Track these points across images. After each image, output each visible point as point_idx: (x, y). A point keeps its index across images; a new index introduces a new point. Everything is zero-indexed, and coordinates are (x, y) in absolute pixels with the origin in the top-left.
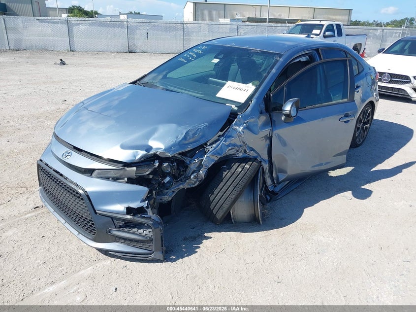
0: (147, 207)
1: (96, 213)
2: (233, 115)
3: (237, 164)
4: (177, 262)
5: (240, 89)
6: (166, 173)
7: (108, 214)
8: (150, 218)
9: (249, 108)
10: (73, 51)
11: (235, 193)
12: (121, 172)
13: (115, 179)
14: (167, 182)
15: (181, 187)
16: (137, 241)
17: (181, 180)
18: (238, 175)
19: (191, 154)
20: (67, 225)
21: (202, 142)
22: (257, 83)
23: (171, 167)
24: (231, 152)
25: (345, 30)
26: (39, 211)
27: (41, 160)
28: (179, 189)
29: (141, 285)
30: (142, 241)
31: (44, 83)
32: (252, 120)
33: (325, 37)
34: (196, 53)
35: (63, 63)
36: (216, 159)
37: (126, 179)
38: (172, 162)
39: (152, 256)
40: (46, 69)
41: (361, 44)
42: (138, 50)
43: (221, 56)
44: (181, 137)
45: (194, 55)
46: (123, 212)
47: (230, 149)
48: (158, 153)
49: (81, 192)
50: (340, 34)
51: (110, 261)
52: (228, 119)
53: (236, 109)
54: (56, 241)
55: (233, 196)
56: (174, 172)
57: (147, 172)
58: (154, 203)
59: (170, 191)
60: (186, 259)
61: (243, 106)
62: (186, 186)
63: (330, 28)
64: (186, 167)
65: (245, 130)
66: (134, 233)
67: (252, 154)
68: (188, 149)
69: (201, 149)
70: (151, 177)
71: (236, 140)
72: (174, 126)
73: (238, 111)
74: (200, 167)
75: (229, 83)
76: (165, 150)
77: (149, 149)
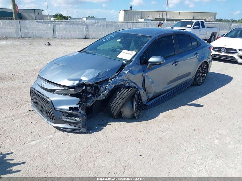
0: (79, 107)
1: (55, 110)
2: (123, 66)
3: (124, 89)
4: (93, 134)
5: (129, 54)
6: (89, 92)
7: (61, 110)
8: (80, 112)
9: (132, 63)
10: (55, 38)
11: (123, 102)
12: (67, 91)
13: (65, 94)
14: (90, 97)
15: (96, 99)
16: (74, 123)
17: (96, 96)
18: (124, 94)
19: (101, 83)
20: (43, 117)
21: (107, 78)
22: (137, 50)
23: (91, 89)
24: (122, 83)
25: (206, 24)
26: (30, 112)
27: (32, 87)
28: (95, 100)
29: (74, 142)
30: (76, 123)
31: (38, 54)
32: (133, 68)
33: (194, 28)
34: (111, 37)
35: (49, 44)
36: (114, 86)
37: (70, 94)
38: (92, 87)
39: (81, 130)
40: (40, 47)
41: (216, 32)
42: (90, 37)
43: (122, 38)
44: (96, 75)
45: (109, 38)
46: (68, 109)
47: (121, 82)
48: (85, 82)
49: (49, 100)
50: (203, 27)
51: (61, 133)
52: (121, 67)
53: (126, 63)
54: (37, 124)
55: (121, 104)
56: (93, 92)
57: (79, 91)
58: (83, 106)
59: (91, 101)
60: (97, 133)
61: (128, 62)
62: (98, 99)
63: (197, 24)
64: (99, 90)
65: (129, 73)
66: (73, 119)
67: (133, 85)
68: (100, 81)
69: (106, 81)
70: (81, 93)
71: (124, 78)
72: (93, 70)
73: (126, 64)
74: (105, 89)
75: (124, 51)
76: (88, 81)
77: (80, 80)
